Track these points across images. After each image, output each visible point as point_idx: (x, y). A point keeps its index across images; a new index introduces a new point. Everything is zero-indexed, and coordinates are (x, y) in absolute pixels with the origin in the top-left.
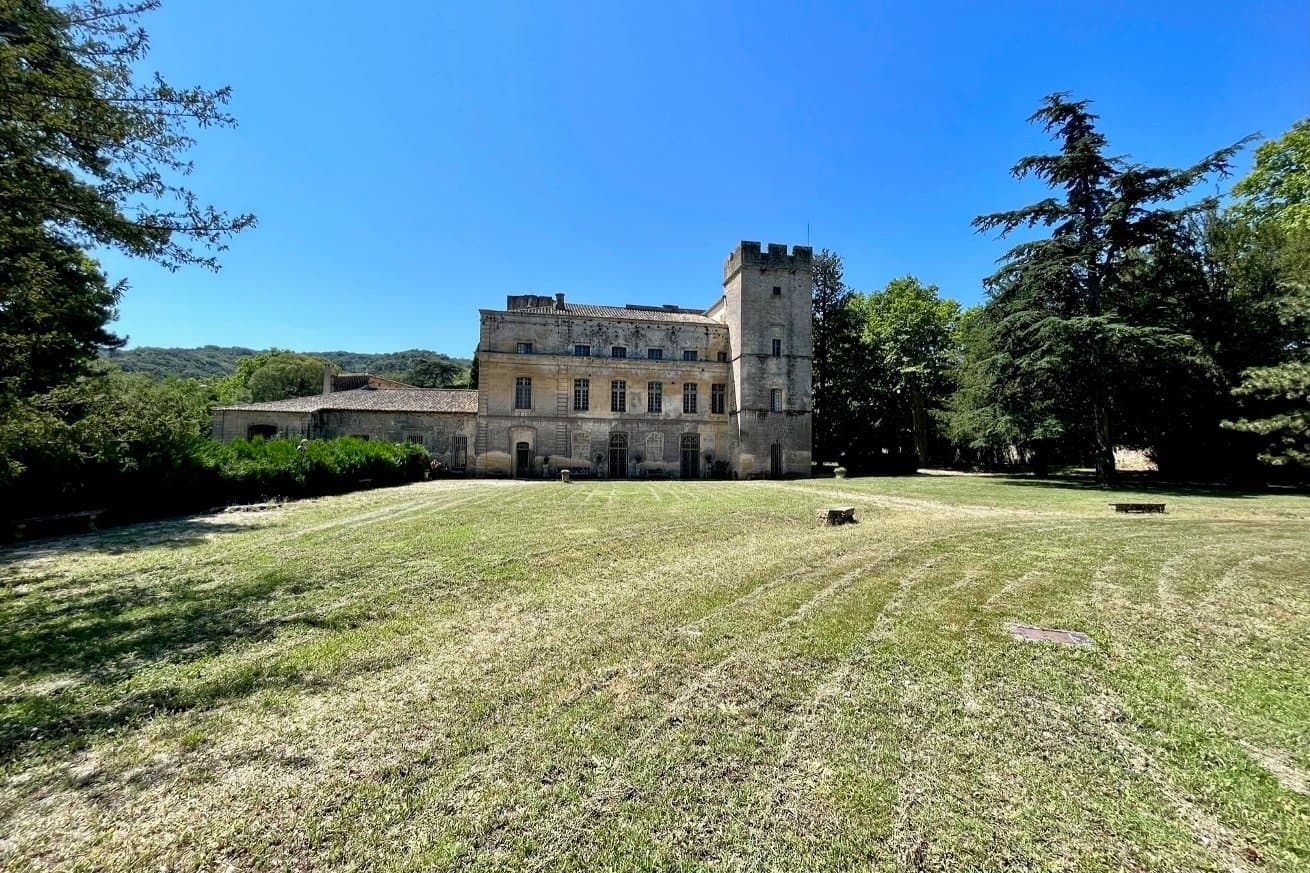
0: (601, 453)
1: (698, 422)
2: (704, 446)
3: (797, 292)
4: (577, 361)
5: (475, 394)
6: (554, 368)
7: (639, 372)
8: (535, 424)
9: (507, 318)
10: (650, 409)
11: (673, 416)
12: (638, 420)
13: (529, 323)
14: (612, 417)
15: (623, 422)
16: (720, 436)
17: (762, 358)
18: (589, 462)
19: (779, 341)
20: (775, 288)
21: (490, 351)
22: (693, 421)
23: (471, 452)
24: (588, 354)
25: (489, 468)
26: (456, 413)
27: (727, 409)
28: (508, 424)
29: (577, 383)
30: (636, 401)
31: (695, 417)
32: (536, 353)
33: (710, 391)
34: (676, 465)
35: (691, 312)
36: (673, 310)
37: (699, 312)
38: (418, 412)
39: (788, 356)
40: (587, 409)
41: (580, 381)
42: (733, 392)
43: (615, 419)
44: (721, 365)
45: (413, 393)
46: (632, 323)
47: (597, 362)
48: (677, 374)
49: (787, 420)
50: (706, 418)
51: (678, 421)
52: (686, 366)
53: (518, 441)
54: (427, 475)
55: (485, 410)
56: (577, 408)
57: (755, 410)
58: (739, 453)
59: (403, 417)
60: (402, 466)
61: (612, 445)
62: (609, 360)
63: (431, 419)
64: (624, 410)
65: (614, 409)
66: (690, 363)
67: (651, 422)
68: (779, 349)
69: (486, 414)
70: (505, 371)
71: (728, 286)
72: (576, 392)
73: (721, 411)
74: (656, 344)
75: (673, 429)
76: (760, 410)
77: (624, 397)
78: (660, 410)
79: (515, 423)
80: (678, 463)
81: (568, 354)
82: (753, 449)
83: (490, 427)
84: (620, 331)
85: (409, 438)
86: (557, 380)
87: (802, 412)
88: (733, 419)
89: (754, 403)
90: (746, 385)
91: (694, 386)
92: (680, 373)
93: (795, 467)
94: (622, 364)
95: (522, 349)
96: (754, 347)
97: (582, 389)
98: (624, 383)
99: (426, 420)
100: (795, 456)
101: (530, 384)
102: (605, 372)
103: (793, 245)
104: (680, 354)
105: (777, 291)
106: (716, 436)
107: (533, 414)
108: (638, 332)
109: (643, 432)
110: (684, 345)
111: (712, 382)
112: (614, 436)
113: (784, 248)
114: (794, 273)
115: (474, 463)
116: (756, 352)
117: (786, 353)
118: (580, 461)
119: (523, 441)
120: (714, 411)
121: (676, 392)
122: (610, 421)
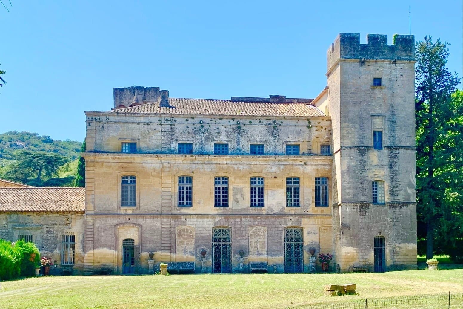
0: (205, 248)
1: (301, 216)
2: (308, 240)
3: (399, 82)
4: (180, 158)
5: (81, 191)
6: (158, 166)
7: (241, 167)
8: (140, 221)
9: (111, 118)
10: (253, 204)
11: (276, 210)
12: (241, 215)
13: (133, 123)
14: (216, 212)
15: (227, 217)
16: (324, 229)
17: (363, 150)
18: (194, 257)
19: (380, 132)
20: (375, 79)
21: (95, 151)
22: (295, 215)
23: (78, 249)
24: (190, 152)
25: (96, 264)
26: (64, 212)
27: (331, 202)
28: (115, 221)
29: (181, 180)
30: (239, 196)
31: (298, 210)
32: (141, 152)
33: (313, 185)
34: (280, 259)
35: (299, 101)
36: (279, 100)
37: (307, 101)
38: (28, 212)
39: (390, 148)
40: (191, 205)
41: (183, 178)
42: (336, 184)
43: (219, 215)
44: (324, 157)
45: (21, 192)
46: (233, 119)
47: (200, 159)
48: (279, 169)
49: (390, 212)
50: (310, 211)
51: (281, 215)
52: (289, 160)
53: (124, 238)
54: (38, 271)
55: (92, 208)
56: (181, 204)
57: (357, 203)
58: (342, 246)
59: (14, 217)
60: (17, 263)
61: (215, 240)
62: (211, 157)
63: (42, 218)
64: (227, 205)
65: (217, 204)
66: (292, 157)
67: (254, 217)
68: (380, 141)
69: (93, 212)
70: (110, 170)
71: (331, 77)
72: (180, 188)
73: (326, 204)
74: (257, 140)
75: (277, 223)
76: (362, 202)
77: (227, 193)
78: (263, 205)
79: (121, 220)
80: (282, 257)
81: (171, 152)
82: (355, 242)
83: (97, 225)
84: (222, 128)
85: (21, 237)
86: (161, 178)
87: (406, 204)
88: (336, 211)
89: (355, 195)
90: (346, 178)
91: (297, 181)
92: (282, 167)
93: (400, 259)
94: (224, 160)
95: (127, 148)
96: (354, 140)
97: (185, 185)
98: (227, 179)
99: (35, 219)
100: (400, 248)
101: (135, 182)
102: (208, 168)
103: (394, 35)
104: (282, 148)
105: (378, 82)
106: (320, 229)
107: (138, 212)
108: (239, 128)
109: (247, 227)
110: (285, 139)
111: (314, 175)
112: (217, 231)
113: (385, 38)
114: (395, 62)
115: (82, 260)
116: (356, 144)
117: (388, 144)
118: (185, 257)
119: (129, 237)
120: (317, 204)
121: (279, 186)
122: (213, 216)
